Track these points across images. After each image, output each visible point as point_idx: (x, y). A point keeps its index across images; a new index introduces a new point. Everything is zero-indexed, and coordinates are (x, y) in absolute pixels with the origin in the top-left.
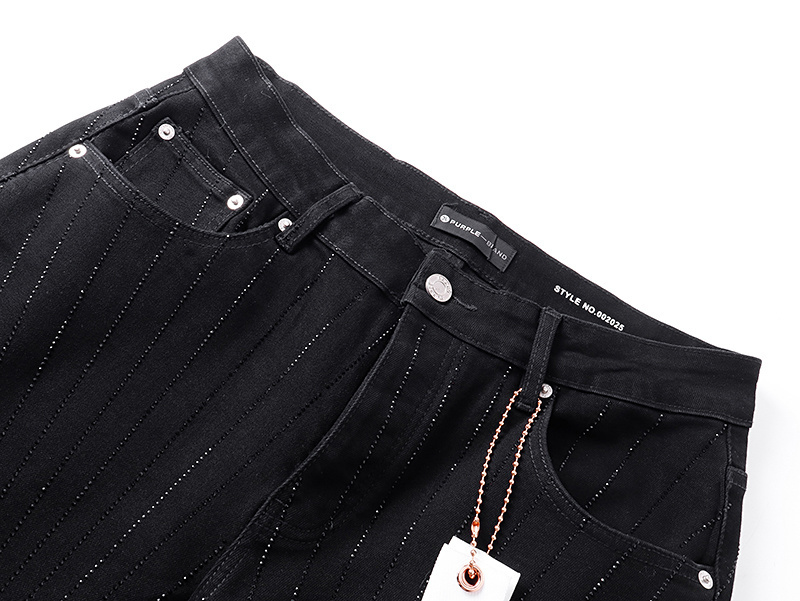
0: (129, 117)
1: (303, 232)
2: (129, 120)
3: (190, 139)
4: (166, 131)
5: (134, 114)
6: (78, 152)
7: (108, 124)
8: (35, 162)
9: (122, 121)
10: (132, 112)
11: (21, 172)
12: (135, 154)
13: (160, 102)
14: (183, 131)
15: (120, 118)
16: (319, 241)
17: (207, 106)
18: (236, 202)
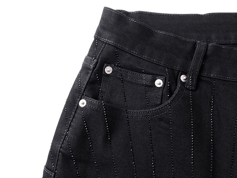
0: (91, 75)
1: (195, 77)
2: (92, 76)
3: (120, 67)
4: (108, 70)
5: (92, 72)
6: (83, 104)
7: (85, 83)
8: (71, 119)
9: (90, 78)
10: (90, 72)
11: (69, 127)
12: (103, 87)
13: (98, 60)
14: (115, 65)
15: (88, 78)
16: (203, 77)
17: (117, 48)
18: (159, 83)
